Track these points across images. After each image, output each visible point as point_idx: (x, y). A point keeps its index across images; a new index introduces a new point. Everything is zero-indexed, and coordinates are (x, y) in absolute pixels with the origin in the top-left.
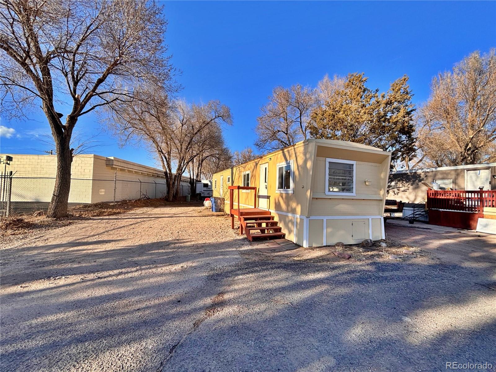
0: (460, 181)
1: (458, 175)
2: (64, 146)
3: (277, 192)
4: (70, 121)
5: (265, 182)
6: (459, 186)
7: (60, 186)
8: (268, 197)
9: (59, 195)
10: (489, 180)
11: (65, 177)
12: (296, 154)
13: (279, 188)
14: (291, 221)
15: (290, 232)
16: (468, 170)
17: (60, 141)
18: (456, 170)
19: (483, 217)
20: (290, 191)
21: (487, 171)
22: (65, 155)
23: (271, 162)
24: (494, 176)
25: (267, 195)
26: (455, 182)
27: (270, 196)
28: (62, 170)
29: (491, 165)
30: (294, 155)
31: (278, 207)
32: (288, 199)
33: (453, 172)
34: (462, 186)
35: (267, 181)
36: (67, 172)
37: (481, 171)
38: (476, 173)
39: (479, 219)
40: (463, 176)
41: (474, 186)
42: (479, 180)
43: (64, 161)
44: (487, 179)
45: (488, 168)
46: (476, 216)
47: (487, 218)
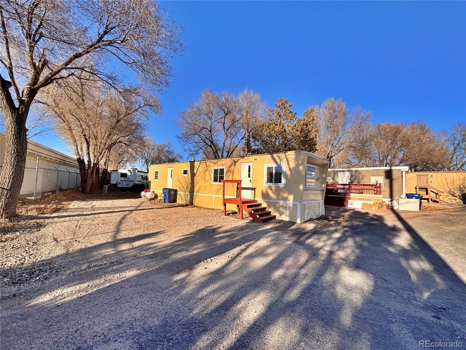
0: (336, 178)
1: (335, 174)
2: (21, 125)
3: (264, 185)
4: (29, 95)
5: (249, 176)
6: (335, 181)
7: (14, 177)
8: (253, 189)
9: (11, 188)
10: (350, 178)
11: (20, 164)
12: (287, 159)
13: (267, 182)
14: (282, 206)
15: (281, 214)
16: (340, 171)
17: (16, 118)
18: (334, 171)
19: (350, 199)
20: (281, 185)
21: (348, 172)
22: (22, 137)
23: (255, 162)
24: (352, 176)
25: (251, 187)
26: (333, 179)
27: (256, 188)
28: (17, 156)
29: (351, 169)
30: (285, 160)
31: (265, 196)
32: (278, 191)
33: (332, 173)
34: (337, 181)
35: (251, 176)
36: (23, 159)
37: (346, 172)
38: (343, 174)
39: (349, 200)
40: (338, 175)
41: (343, 181)
42: (345, 178)
43: (20, 144)
44: (349, 177)
45: (349, 171)
46: (347, 199)
47: (352, 199)
